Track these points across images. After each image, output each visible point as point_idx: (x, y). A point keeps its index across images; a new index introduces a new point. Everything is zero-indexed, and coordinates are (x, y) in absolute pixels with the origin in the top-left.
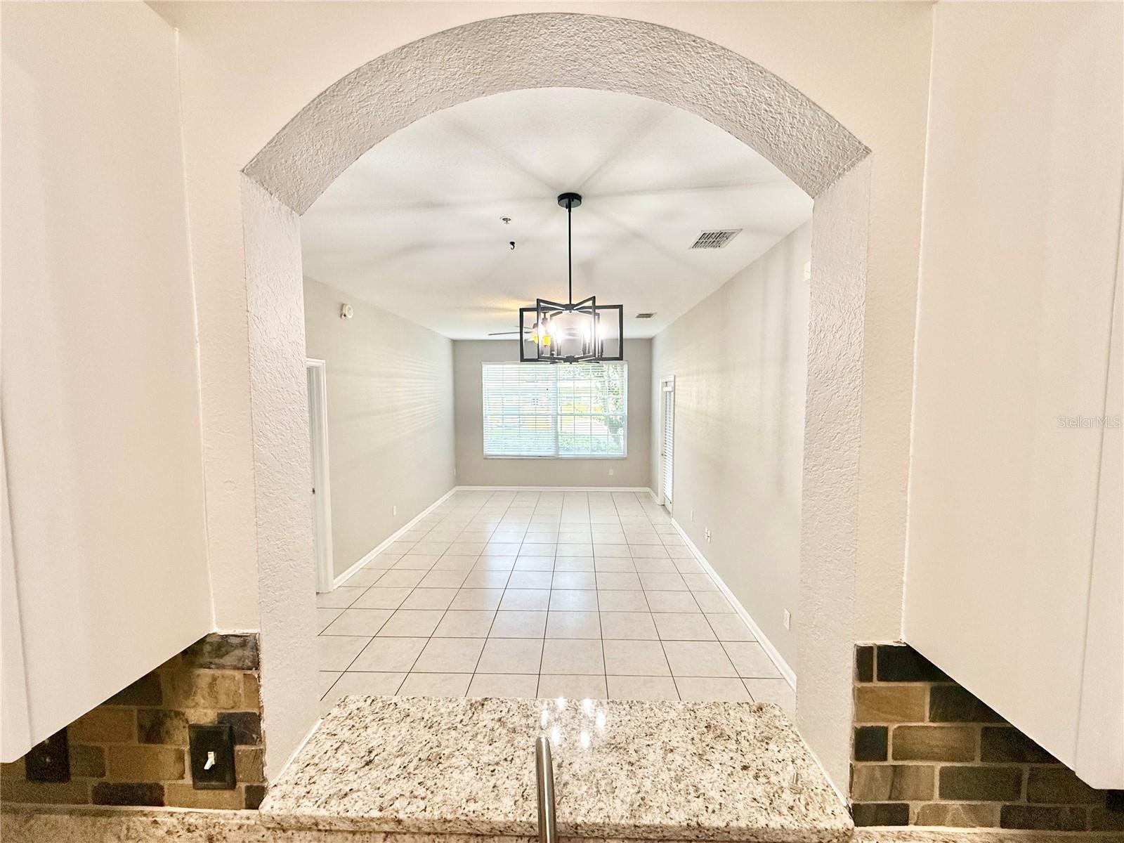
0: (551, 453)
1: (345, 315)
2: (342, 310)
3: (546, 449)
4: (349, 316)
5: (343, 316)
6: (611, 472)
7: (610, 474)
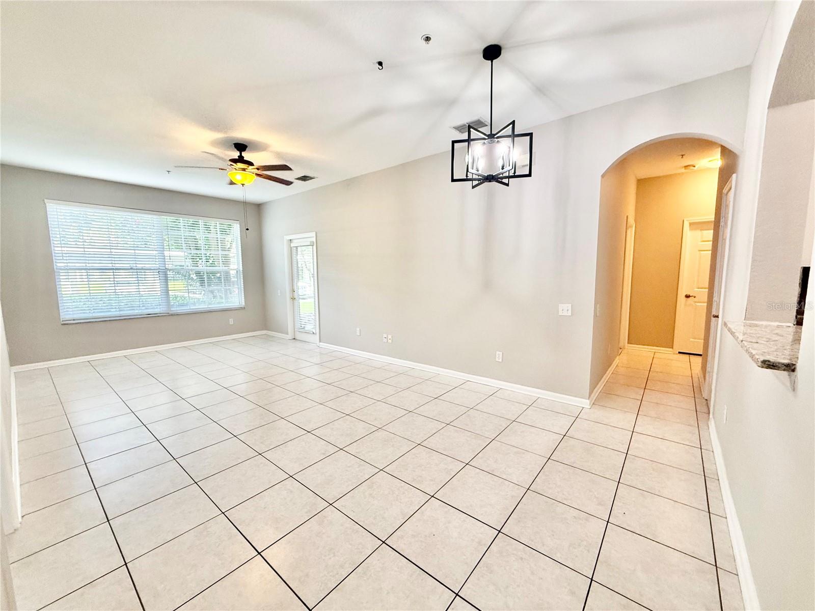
0: (161, 309)
6: (231, 322)
7: (230, 323)
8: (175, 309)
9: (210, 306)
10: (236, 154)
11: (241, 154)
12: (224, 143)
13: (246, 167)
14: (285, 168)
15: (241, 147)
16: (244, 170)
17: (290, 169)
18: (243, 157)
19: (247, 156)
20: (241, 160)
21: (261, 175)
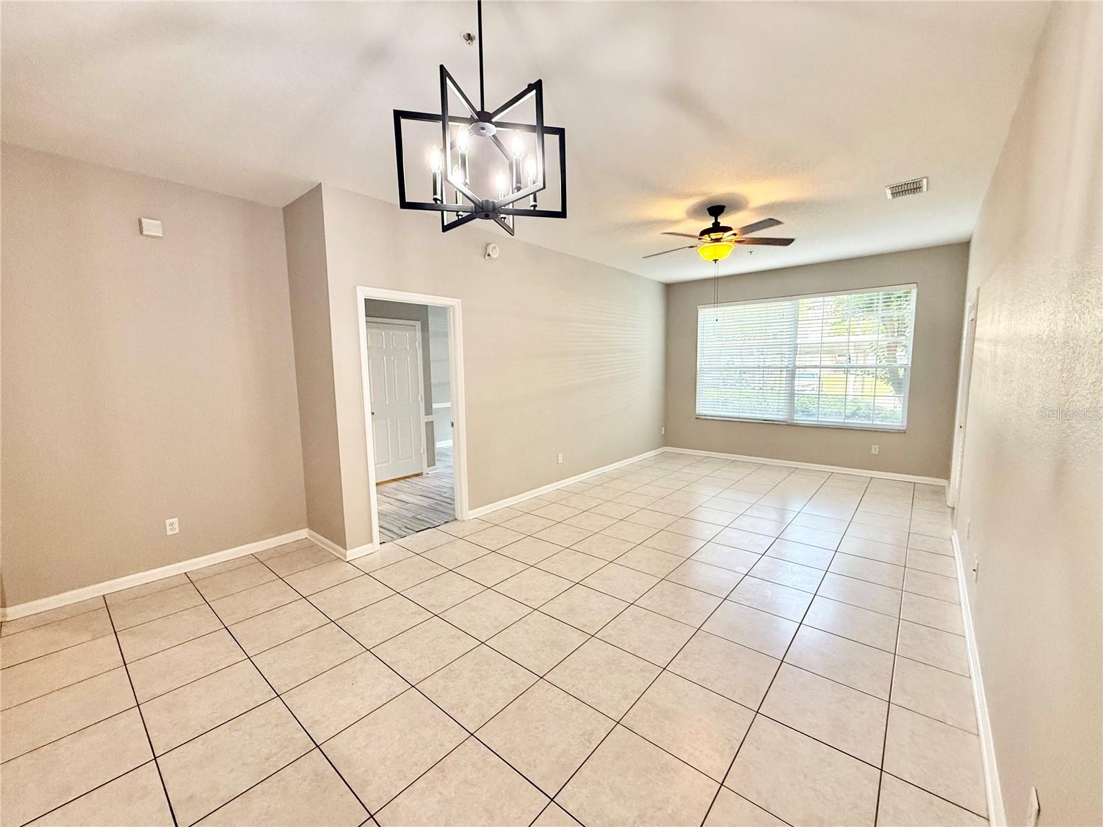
0: (781, 416)
1: (489, 255)
2: (486, 250)
3: (774, 410)
4: (494, 255)
5: (487, 257)
6: (875, 450)
7: (873, 452)
8: (800, 418)
9: (846, 421)
10: (709, 223)
11: (716, 219)
12: (695, 212)
13: (719, 237)
14: (772, 222)
15: (716, 210)
16: (718, 240)
17: (778, 223)
18: (719, 223)
19: (724, 221)
20: (717, 228)
21: (744, 241)
